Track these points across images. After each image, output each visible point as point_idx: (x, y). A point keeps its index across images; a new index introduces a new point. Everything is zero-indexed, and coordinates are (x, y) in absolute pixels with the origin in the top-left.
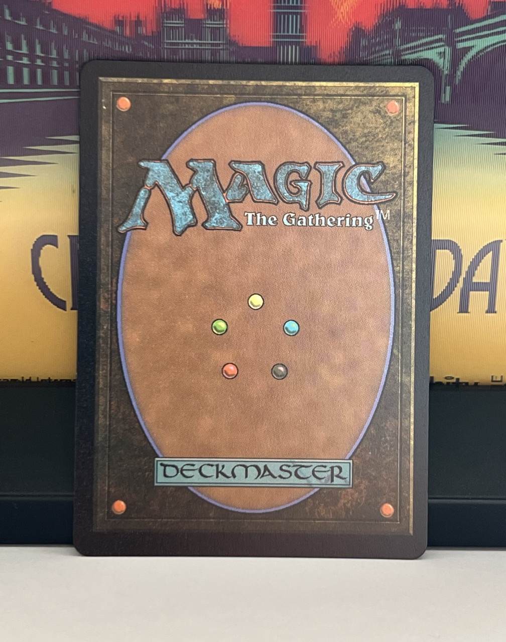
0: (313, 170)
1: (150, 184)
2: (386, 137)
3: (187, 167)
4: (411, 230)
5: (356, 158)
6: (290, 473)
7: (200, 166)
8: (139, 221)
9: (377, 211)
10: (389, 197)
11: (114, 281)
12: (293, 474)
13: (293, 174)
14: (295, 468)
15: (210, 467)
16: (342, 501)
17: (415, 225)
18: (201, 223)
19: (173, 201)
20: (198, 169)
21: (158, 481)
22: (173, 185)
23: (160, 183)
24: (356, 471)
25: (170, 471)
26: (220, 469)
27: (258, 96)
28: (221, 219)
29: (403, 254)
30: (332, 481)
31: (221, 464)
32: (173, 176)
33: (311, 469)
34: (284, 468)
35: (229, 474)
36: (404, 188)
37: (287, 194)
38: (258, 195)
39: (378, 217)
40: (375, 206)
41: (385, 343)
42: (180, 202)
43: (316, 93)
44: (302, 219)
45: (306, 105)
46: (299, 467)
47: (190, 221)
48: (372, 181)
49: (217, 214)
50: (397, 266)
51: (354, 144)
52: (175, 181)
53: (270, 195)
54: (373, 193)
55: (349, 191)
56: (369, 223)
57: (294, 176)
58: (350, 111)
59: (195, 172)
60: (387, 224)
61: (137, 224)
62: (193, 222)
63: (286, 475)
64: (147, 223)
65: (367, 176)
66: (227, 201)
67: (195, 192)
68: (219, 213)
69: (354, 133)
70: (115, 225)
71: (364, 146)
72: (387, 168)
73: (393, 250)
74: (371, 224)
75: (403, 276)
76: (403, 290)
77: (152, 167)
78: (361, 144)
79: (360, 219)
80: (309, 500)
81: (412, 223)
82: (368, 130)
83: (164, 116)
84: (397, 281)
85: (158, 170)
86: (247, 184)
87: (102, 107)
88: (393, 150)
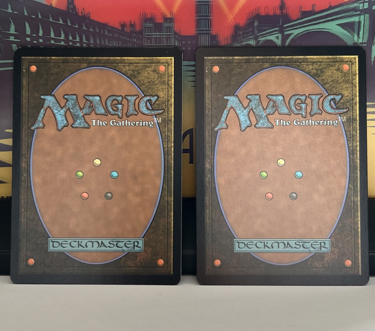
0: (124, 99)
1: (46, 106)
2: (159, 83)
3: (64, 98)
4: (171, 128)
5: (145, 93)
6: (114, 245)
7: (70, 97)
8: (41, 124)
9: (155, 119)
10: (161, 112)
11: (29, 153)
12: (115, 245)
14: (116, 243)
15: (75, 242)
16: (139, 258)
18: (71, 124)
19: (57, 114)
20: (69, 99)
21: (50, 249)
22: (57, 107)
23: (51, 106)
24: (146, 244)
25: (56, 244)
26: (80, 243)
27: (97, 64)
28: (80, 123)
29: (168, 139)
30: (134, 248)
31: (80, 241)
32: (57, 102)
33: (124, 243)
34: (111, 242)
35: (85, 246)
36: (168, 107)
37: (112, 111)
38: (98, 111)
39: (156, 121)
40: (154, 116)
41: (159, 182)
42: (60, 115)
43: (125, 62)
44: (119, 123)
45: (121, 68)
46: (118, 242)
47: (65, 124)
48: (152, 104)
49: (78, 121)
50: (165, 145)
51: (144, 86)
52: (58, 105)
53: (104, 111)
54: (153, 109)
55: (142, 109)
56: (151, 124)
57: (115, 102)
58: (141, 71)
59: (67, 100)
60: (160, 125)
61: (40, 125)
62: (66, 124)
63: (112, 246)
64: (45, 125)
65: (150, 102)
66: (83, 114)
67: (67, 110)
68: (79, 120)
69: (144, 81)
70: (29, 126)
71: (148, 87)
72: (160, 98)
73: (163, 137)
74: (152, 125)
75: (168, 150)
76: (168, 156)
77: (47, 98)
78: (147, 86)
79: (147, 122)
80: (123, 258)
81: (172, 124)
82: (150, 80)
83: (53, 74)
84: (165, 151)
85: (50, 100)
86: (93, 106)
87: (23, 70)
88: (162, 89)
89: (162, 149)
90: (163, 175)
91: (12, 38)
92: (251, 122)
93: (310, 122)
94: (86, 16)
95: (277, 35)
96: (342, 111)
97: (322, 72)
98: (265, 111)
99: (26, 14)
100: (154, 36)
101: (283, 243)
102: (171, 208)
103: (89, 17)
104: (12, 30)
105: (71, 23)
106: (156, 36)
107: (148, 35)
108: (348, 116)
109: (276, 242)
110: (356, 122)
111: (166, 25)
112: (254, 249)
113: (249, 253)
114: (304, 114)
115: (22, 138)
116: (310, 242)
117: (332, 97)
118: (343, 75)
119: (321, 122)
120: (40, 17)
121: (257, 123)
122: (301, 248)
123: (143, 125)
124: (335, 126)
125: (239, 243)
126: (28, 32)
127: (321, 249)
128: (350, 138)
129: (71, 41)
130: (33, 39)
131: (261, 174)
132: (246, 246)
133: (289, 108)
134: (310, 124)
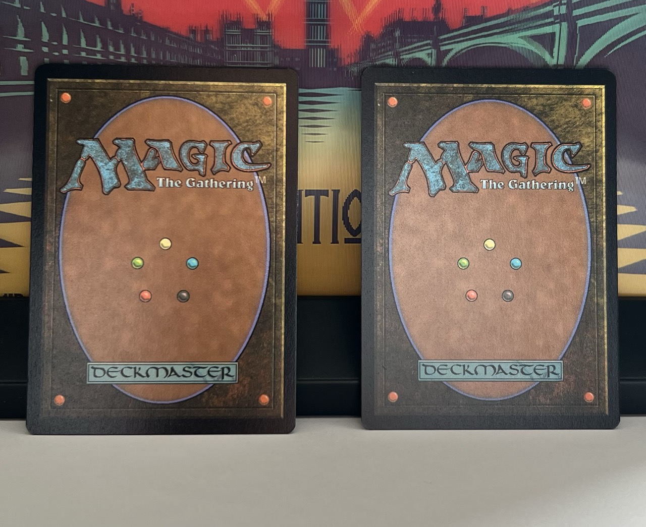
0: (209, 146)
1: (85, 156)
2: (263, 123)
3: (113, 144)
4: (281, 191)
5: (241, 138)
6: (191, 373)
7: (124, 143)
8: (76, 184)
9: (257, 177)
10: (265, 167)
12: (193, 373)
13: (193, 149)
14: (195, 369)
15: (130, 369)
16: (231, 393)
17: (284, 187)
18: (124, 185)
19: (102, 169)
20: (122, 145)
21: (90, 381)
22: (102, 157)
23: (93, 156)
24: (240, 370)
25: (99, 373)
26: (137, 370)
27: (167, 91)
28: (139, 182)
29: (276, 208)
30: (223, 378)
31: (138, 367)
32: (103, 150)
33: (207, 369)
34: (186, 369)
35: (145, 375)
36: (276, 160)
37: (189, 164)
38: (167, 164)
39: (257, 181)
40: (255, 173)
41: (263, 275)
42: (108, 169)
43: (210, 90)
44: (200, 183)
45: (203, 99)
46: (197, 368)
47: (116, 184)
48: (253, 155)
50: (272, 217)
51: (239, 127)
52: (104, 154)
53: (176, 165)
54: (253, 163)
55: (236, 162)
56: (250, 185)
57: (194, 151)
58: (235, 104)
59: (119, 147)
60: (263, 187)
61: (75, 186)
63: (188, 374)
64: (83, 185)
66: (144, 169)
67: (119, 162)
68: (137, 178)
69: (239, 119)
70: (58, 187)
71: (247, 129)
72: (264, 145)
73: (269, 206)
74: (252, 187)
75: (276, 225)
76: (276, 235)
77: (87, 143)
78: (244, 127)
79: (243, 183)
80: (206, 393)
81: (283, 186)
82: (250, 117)
83: (96, 107)
84: (271, 228)
85: (91, 146)
86: (159, 157)
87: (49, 101)
88: (268, 132)
89: (267, 224)
90: (268, 265)
91: (20, 48)
92: (444, 183)
93: (533, 183)
94: (136, 15)
95: (430, 51)
96: (580, 168)
97: (552, 109)
98: (466, 167)
99: (42, 10)
100: (243, 49)
101: (493, 367)
102: (281, 314)
103: (141, 17)
104: (20, 36)
105: (112, 26)
106: (245, 49)
107: (232, 47)
108: (591, 175)
109: (481, 365)
110: (601, 185)
111: (260, 32)
112: (449, 375)
113: (441, 382)
114: (524, 172)
115: (47, 205)
116: (532, 366)
117: (566, 147)
118: (583, 114)
119: (549, 184)
120: (64, 15)
121: (453, 185)
122: (519, 374)
123: (237, 187)
124: (571, 190)
125: (426, 366)
126: (45, 37)
127: (549, 376)
128: (593, 209)
129: (112, 53)
130: (52, 48)
131: (459, 261)
132: (436, 371)
133: (502, 163)
134: (533, 188)
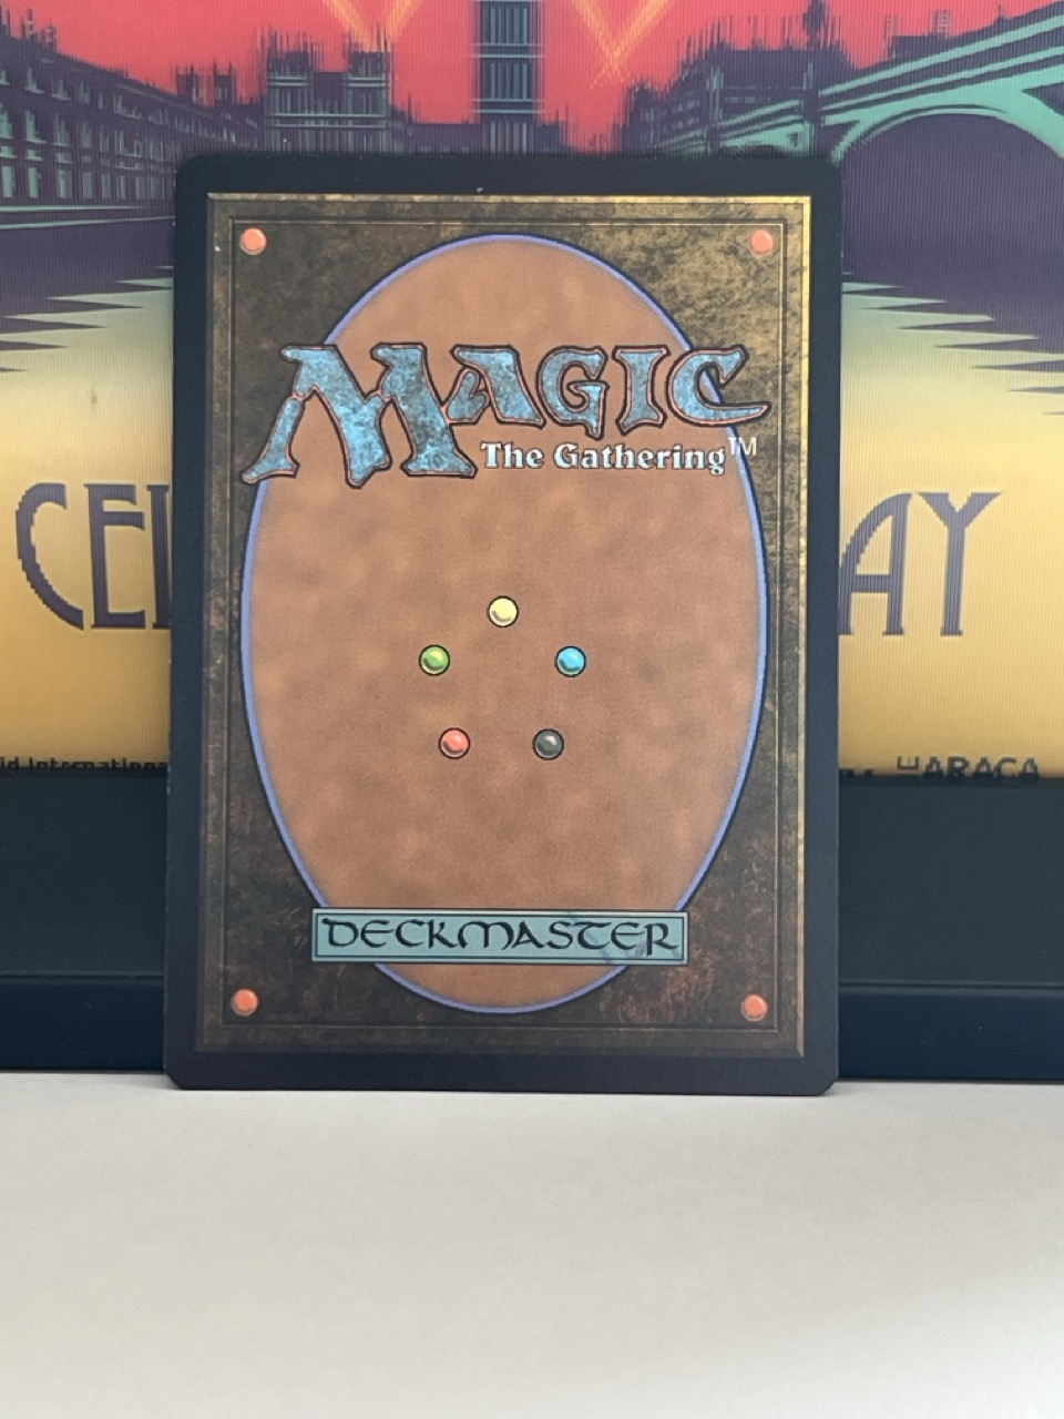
0: (611, 361)
1: (302, 391)
2: (749, 300)
3: (372, 358)
4: (797, 475)
5: (692, 338)
6: (570, 937)
7: (398, 355)
8: (282, 462)
9: (733, 440)
10: (756, 412)
11: (236, 573)
12: (575, 939)
13: (573, 369)
14: (579, 928)
15: (416, 926)
16: (669, 990)
17: (804, 464)
18: (402, 461)
19: (346, 422)
20: (394, 362)
21: (319, 953)
22: (346, 392)
23: (322, 389)
24: (694, 933)
25: (342, 934)
26: (436, 931)
27: (504, 223)
28: (436, 456)
29: (782, 521)
30: (650, 952)
31: (437, 921)
32: (346, 376)
33: (608, 930)
34: (557, 927)
35: (454, 940)
36: (784, 394)
37: (560, 408)
38: (506, 410)
39: (734, 450)
40: (729, 429)
41: (747, 691)
42: (359, 424)
43: (614, 216)
44: (589, 455)
45: (597, 239)
46: (584, 926)
47: (379, 461)
48: (722, 381)
49: (428, 447)
50: (771, 543)
51: (689, 312)
52: (350, 385)
53: (529, 410)
54: (723, 403)
55: (679, 400)
56: (718, 462)
57: (576, 374)
58: (678, 251)
59: (387, 367)
60: (751, 464)
61: (279, 466)
62: (383, 462)
63: (564, 941)
64: (298, 465)
65: (713, 372)
66: (448, 422)
67: (387, 404)
68: (432, 445)
69: (688, 291)
70: (238, 469)
71: (707, 316)
72: (751, 357)
73: (764, 514)
74: (721, 465)
75: (782, 561)
76: (782, 589)
77: (307, 358)
78: (703, 311)
79: (700, 455)
80: (607, 989)
81: (799, 462)
82: (716, 285)
83: (330, 263)
84: (770, 571)
85: (320, 363)
86: (486, 389)
87: (212, 249)
88: (762, 322)
89: (760, 560)
90: (762, 666)
102: (797, 793)
115: (210, 514)
123: (683, 465)
